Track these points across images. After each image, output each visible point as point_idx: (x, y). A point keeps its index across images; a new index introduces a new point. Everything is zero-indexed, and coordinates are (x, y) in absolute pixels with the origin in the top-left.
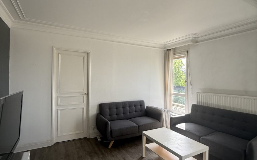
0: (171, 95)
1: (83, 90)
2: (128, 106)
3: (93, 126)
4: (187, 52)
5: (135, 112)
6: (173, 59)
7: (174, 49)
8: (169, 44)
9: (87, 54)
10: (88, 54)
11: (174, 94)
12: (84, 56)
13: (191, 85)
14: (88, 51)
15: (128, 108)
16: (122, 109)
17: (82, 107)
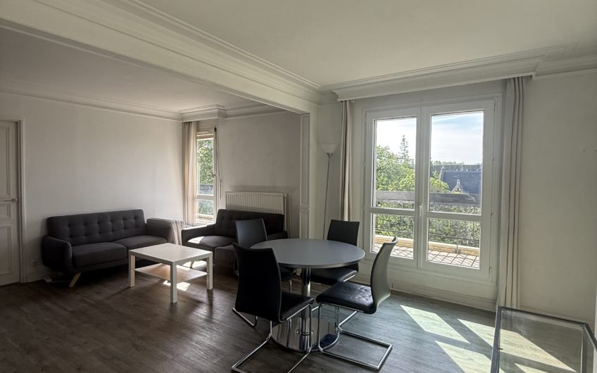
0: (194, 199)
1: (9, 193)
2: (110, 220)
3: (32, 261)
4: (215, 130)
5: (125, 228)
6: (197, 138)
7: (198, 123)
8: (188, 114)
9: (14, 125)
10: (17, 124)
11: (199, 197)
12: (8, 129)
13: (221, 181)
14: (16, 119)
15: (110, 223)
16: (97, 225)
17: (6, 225)
